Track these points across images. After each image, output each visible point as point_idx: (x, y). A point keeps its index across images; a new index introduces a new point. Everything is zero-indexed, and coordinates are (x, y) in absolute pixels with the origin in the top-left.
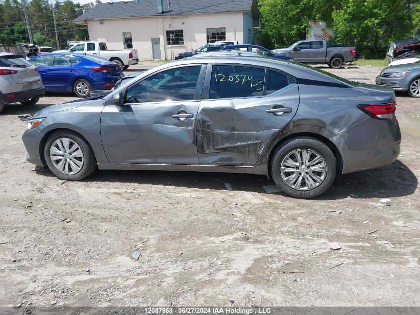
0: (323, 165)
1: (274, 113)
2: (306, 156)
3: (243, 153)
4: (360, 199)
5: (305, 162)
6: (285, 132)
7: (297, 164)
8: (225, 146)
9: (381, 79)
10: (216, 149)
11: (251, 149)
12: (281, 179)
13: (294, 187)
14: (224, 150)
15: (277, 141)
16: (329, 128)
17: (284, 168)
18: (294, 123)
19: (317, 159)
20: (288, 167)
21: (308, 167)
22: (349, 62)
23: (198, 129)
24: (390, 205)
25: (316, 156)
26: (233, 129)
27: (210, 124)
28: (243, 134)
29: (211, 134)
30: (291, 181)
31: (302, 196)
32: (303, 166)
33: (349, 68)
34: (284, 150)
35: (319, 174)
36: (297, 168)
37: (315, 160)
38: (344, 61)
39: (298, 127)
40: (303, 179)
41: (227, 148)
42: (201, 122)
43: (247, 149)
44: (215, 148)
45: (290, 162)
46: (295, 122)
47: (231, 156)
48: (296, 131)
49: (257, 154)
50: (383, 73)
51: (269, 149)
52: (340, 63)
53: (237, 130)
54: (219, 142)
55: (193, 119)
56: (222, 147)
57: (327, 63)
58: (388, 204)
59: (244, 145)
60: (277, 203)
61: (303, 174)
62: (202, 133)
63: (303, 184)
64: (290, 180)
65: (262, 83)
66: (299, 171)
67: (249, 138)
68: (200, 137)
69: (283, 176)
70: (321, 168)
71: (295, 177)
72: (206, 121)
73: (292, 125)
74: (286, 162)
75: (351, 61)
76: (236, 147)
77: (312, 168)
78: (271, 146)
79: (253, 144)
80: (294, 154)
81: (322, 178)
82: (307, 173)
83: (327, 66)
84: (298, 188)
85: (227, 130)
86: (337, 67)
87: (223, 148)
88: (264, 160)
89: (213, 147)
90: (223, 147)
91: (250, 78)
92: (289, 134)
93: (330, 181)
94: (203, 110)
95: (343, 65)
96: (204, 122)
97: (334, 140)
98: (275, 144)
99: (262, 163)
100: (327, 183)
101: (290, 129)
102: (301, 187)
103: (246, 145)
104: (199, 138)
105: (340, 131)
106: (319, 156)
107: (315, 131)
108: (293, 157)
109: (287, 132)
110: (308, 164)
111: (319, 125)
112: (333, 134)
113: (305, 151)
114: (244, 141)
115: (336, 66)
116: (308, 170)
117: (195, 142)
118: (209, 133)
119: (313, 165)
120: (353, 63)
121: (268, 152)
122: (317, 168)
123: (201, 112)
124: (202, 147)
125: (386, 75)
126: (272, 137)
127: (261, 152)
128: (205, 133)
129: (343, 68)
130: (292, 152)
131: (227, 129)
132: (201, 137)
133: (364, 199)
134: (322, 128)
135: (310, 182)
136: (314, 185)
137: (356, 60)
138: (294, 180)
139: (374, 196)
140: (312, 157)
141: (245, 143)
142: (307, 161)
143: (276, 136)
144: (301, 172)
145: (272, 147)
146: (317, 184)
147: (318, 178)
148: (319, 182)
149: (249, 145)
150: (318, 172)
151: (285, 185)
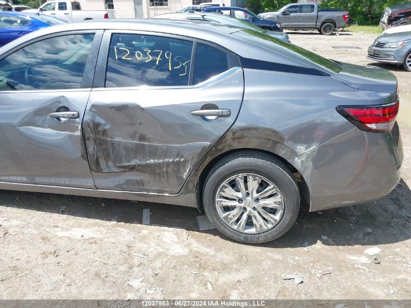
0: (279, 198)
1: (203, 117)
2: (253, 184)
3: (160, 175)
4: (335, 247)
5: (252, 192)
6: (219, 147)
7: (240, 195)
8: (132, 163)
9: (375, 50)
10: (119, 167)
11: (170, 169)
12: (217, 215)
13: (235, 227)
14: (132, 168)
15: (209, 160)
16: (288, 144)
17: (220, 200)
18: (234, 134)
19: (270, 190)
20: (226, 198)
21: (257, 200)
22: (341, 28)
23: (87, 135)
24: (379, 263)
25: (268, 185)
26: (142, 138)
27: (106, 128)
28: (157, 146)
29: (109, 143)
30: (231, 219)
31: (247, 241)
32: (249, 198)
33: (340, 34)
34: (220, 174)
35: (273, 211)
36: (240, 200)
37: (266, 192)
38: (335, 27)
39: (240, 140)
40: (249, 217)
41: (135, 166)
42: (91, 125)
43: (164, 170)
44: (118, 165)
45: (230, 192)
46: (236, 133)
47: (142, 178)
48: (236, 145)
49: (180, 177)
50: (377, 42)
51: (197, 170)
52: (331, 29)
53: (149, 140)
54: (123, 156)
55: (78, 120)
56: (127, 164)
57: (318, 29)
58: (377, 261)
59: (160, 164)
60: (207, 254)
61: (248, 209)
62: (95, 142)
63: (249, 223)
64: (229, 217)
65: (188, 64)
66: (242, 205)
67: (166, 153)
68: (92, 148)
69: (219, 211)
70: (275, 203)
71: (237, 214)
72: (98, 125)
73: (230, 136)
74: (224, 191)
75: (344, 27)
76: (148, 166)
77: (262, 202)
78: (199, 166)
79: (173, 162)
80: (234, 180)
81: (277, 217)
82: (254, 209)
83: (318, 32)
84: (240, 229)
85: (134, 139)
86: (327, 34)
87: (129, 166)
88: (190, 187)
89: (115, 163)
90: (129, 164)
91: (168, 55)
92: (227, 149)
93: (289, 223)
94: (93, 106)
95: (335, 31)
96: (97, 125)
97: (297, 163)
98: (206, 164)
99: (188, 192)
100: (285, 225)
101: (228, 142)
102: (245, 228)
103: (163, 163)
104: (90, 150)
105: (307, 148)
106: (273, 186)
107: (267, 147)
108: (233, 184)
109: (224, 147)
110: (255, 195)
111: (272, 138)
112: (295, 154)
113: (250, 177)
114: (160, 157)
115: (326, 32)
116: (255, 205)
117: (86, 155)
118: (106, 142)
119: (264, 198)
120: (345, 29)
121: (195, 175)
122: (270, 203)
123: (90, 110)
124: (98, 163)
125: (380, 45)
126: (200, 154)
127: (185, 175)
128: (99, 143)
129: (334, 34)
130: (232, 178)
131: (133, 136)
132: (94, 148)
133: (340, 247)
134: (278, 142)
135: (258, 221)
136: (265, 228)
137: (349, 26)
138: (236, 219)
139: (357, 242)
140: (262, 185)
141: (161, 161)
142: (255, 192)
143: (207, 151)
144: (246, 207)
145: (202, 169)
146: (270, 226)
147: (271, 217)
148: (272, 224)
149: (168, 164)
150: (272, 209)
151: (222, 225)
